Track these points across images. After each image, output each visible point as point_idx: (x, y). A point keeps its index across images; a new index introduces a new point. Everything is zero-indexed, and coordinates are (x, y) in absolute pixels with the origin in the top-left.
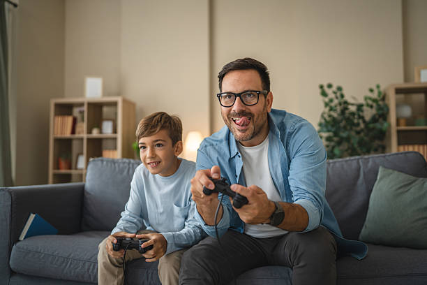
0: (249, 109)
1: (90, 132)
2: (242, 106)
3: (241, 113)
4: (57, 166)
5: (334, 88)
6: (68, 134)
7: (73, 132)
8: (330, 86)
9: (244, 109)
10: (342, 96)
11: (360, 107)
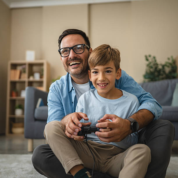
0: (79, 56)
1: (29, 77)
2: (75, 54)
3: (75, 59)
4: (11, 95)
5: (152, 57)
6: (17, 79)
7: (20, 78)
8: (150, 56)
9: (76, 56)
10: (155, 61)
11: (163, 66)
